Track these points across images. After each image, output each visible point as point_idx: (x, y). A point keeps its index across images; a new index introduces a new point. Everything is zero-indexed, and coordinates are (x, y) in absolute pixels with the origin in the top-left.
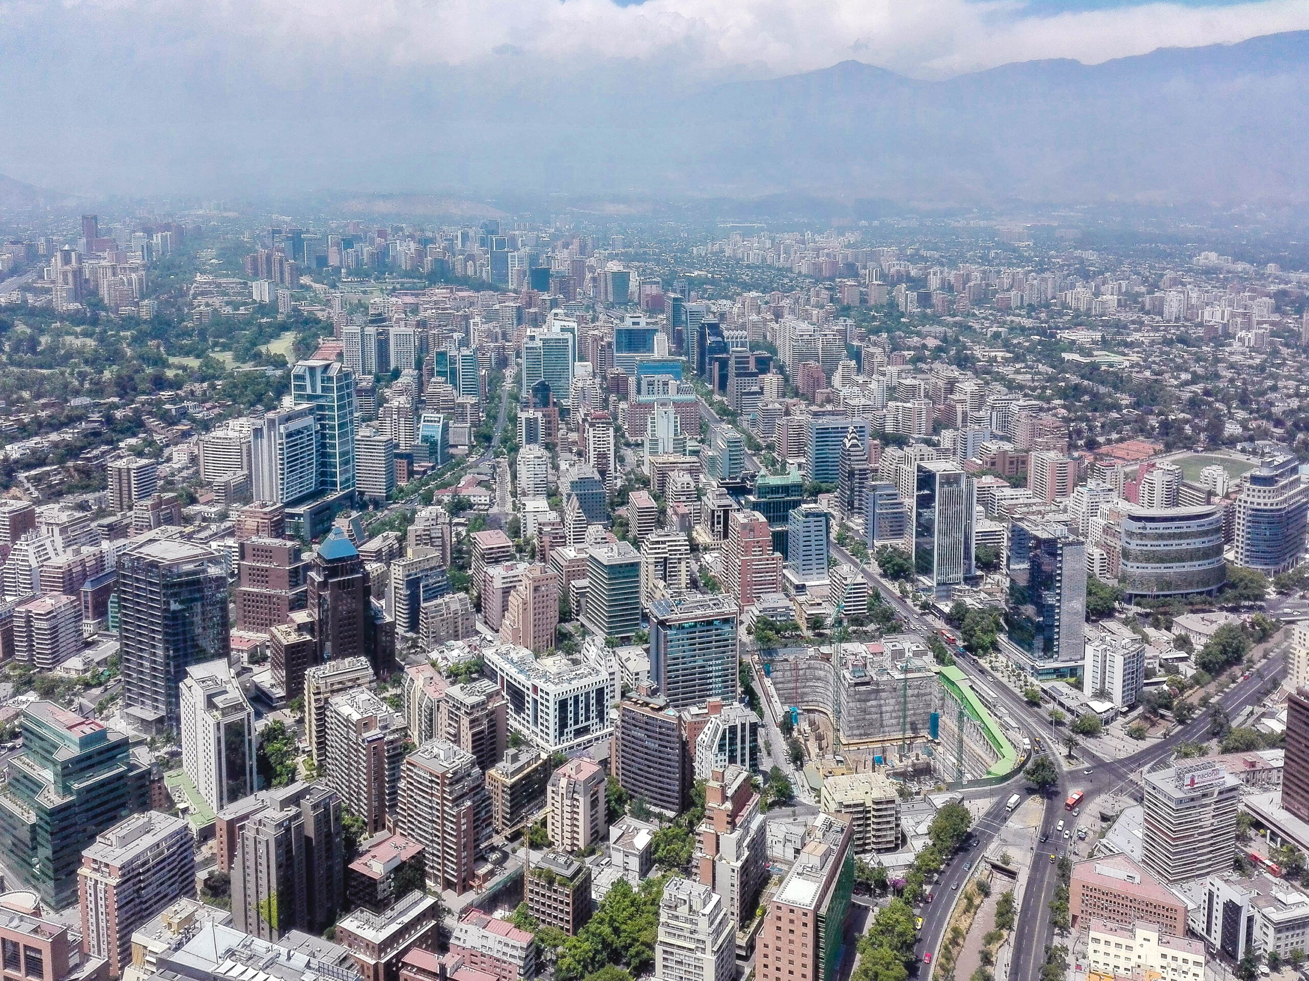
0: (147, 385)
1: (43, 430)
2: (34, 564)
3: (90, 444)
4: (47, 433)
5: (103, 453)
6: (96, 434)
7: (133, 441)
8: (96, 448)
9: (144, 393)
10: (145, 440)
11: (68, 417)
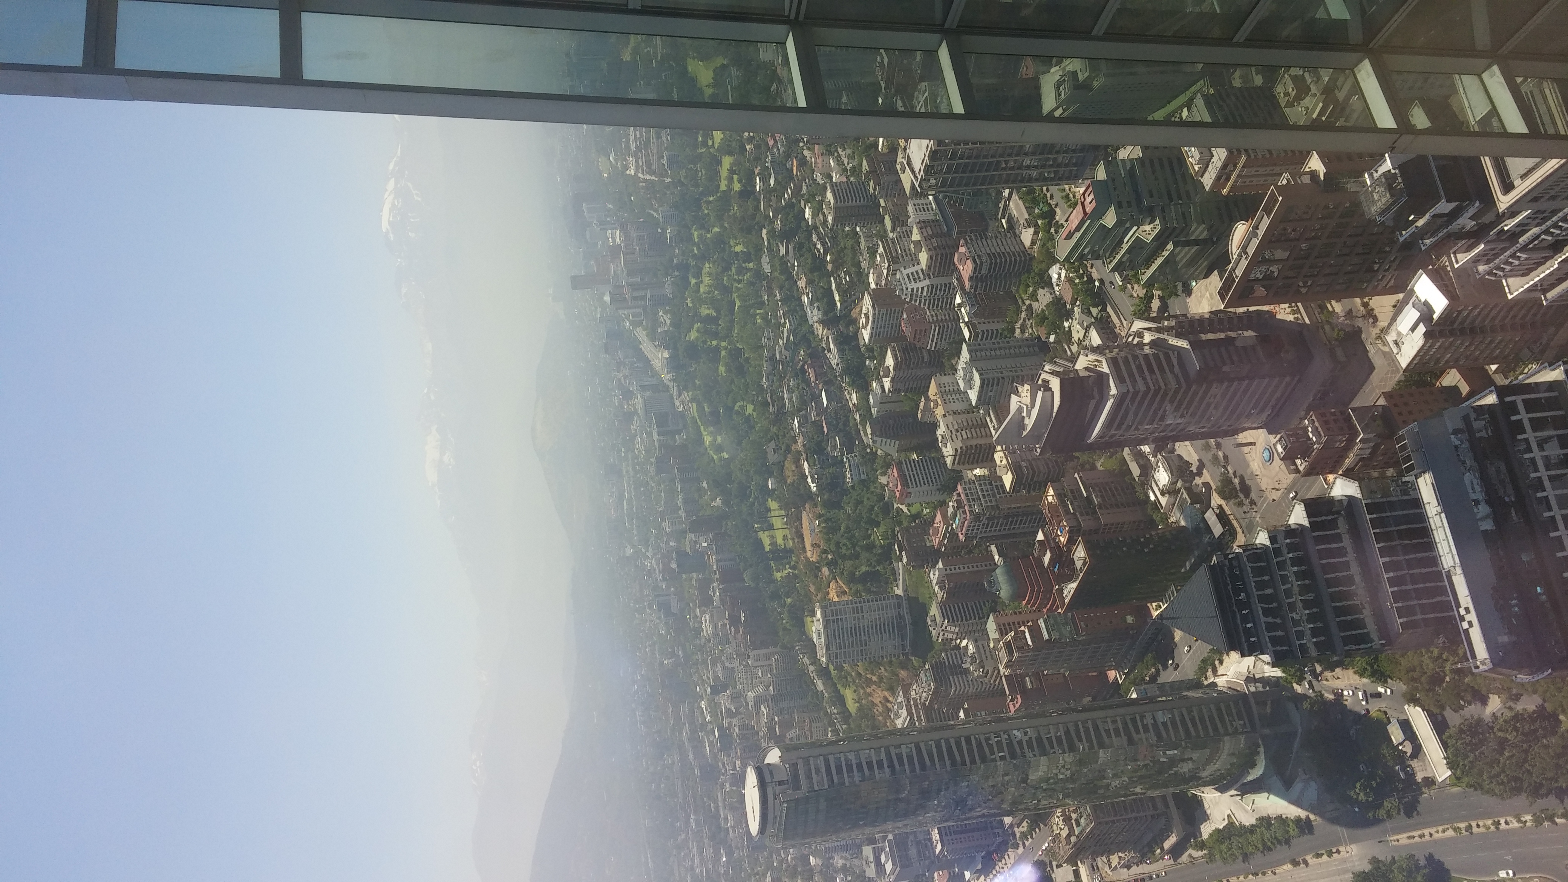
0: (750, 203)
1: (795, 294)
2: (927, 282)
3: (810, 250)
4: (798, 290)
5: (819, 239)
6: (799, 247)
7: (808, 213)
8: (815, 245)
9: (757, 208)
10: (807, 202)
11: (781, 273)
